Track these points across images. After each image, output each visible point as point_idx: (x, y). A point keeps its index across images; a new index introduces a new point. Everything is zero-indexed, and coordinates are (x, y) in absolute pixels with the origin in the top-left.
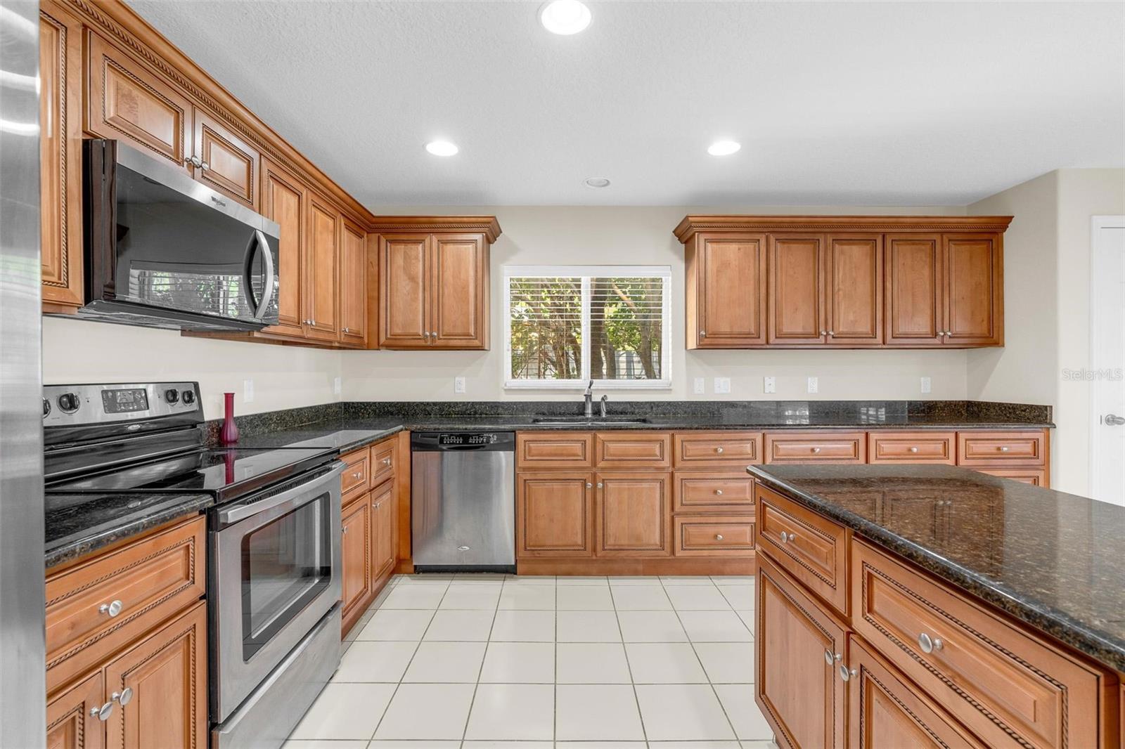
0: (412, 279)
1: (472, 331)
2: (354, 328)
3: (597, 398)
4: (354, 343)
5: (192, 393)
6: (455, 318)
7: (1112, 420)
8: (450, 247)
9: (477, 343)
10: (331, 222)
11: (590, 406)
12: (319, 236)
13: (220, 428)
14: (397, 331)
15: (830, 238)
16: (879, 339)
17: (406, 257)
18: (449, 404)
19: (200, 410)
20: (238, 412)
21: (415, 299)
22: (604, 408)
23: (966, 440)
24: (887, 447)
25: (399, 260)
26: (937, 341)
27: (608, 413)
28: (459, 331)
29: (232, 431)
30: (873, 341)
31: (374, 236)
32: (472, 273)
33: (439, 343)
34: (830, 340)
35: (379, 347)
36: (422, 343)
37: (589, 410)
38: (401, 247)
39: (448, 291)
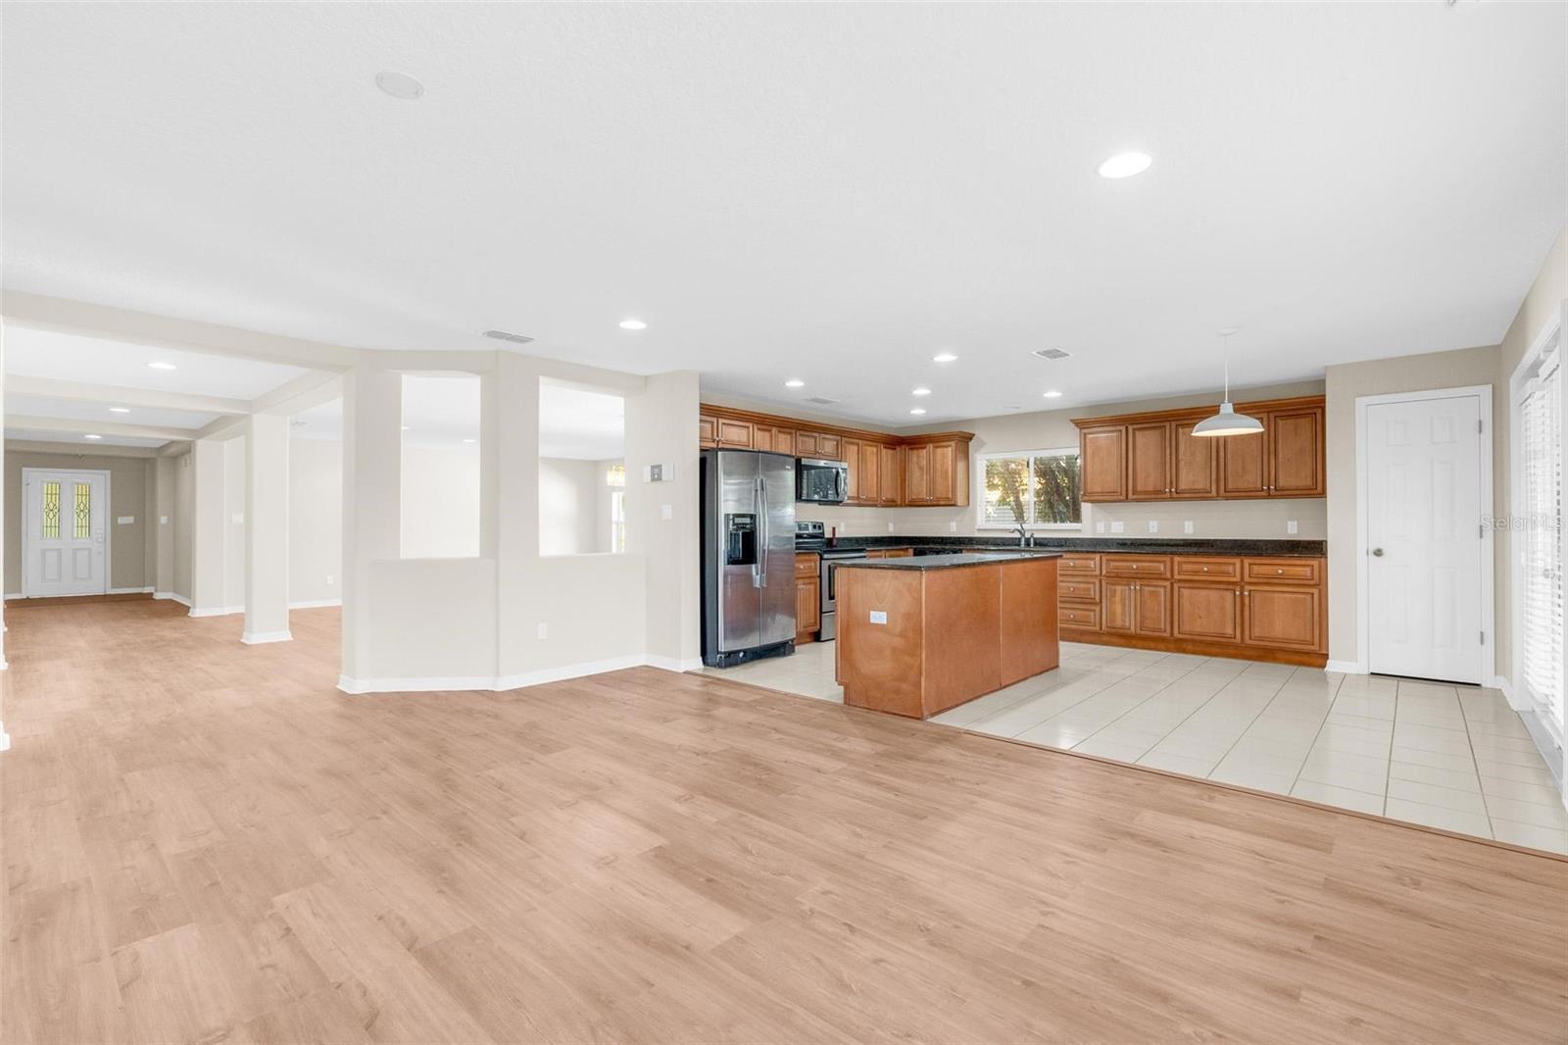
0: (921, 468)
1: (950, 496)
2: (889, 496)
3: (1027, 535)
4: (891, 504)
5: (820, 526)
6: (941, 490)
7: (1378, 553)
8: (939, 450)
9: (953, 503)
10: (875, 449)
11: (1023, 540)
12: (868, 459)
13: (830, 541)
14: (914, 497)
15: (1174, 424)
16: (1214, 493)
17: (918, 457)
18: (947, 538)
19: (823, 533)
20: (837, 536)
21: (922, 479)
22: (1032, 541)
23: (1250, 564)
24: (1185, 567)
25: (915, 459)
26: (1264, 493)
27: (1036, 544)
28: (944, 496)
29: (835, 542)
30: (1209, 495)
31: (903, 447)
32: (950, 463)
33: (935, 503)
34: (1175, 495)
35: (906, 506)
36: (925, 503)
37: (1023, 542)
38: (915, 452)
39: (939, 473)
